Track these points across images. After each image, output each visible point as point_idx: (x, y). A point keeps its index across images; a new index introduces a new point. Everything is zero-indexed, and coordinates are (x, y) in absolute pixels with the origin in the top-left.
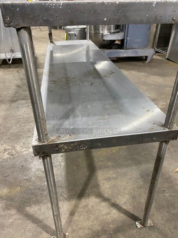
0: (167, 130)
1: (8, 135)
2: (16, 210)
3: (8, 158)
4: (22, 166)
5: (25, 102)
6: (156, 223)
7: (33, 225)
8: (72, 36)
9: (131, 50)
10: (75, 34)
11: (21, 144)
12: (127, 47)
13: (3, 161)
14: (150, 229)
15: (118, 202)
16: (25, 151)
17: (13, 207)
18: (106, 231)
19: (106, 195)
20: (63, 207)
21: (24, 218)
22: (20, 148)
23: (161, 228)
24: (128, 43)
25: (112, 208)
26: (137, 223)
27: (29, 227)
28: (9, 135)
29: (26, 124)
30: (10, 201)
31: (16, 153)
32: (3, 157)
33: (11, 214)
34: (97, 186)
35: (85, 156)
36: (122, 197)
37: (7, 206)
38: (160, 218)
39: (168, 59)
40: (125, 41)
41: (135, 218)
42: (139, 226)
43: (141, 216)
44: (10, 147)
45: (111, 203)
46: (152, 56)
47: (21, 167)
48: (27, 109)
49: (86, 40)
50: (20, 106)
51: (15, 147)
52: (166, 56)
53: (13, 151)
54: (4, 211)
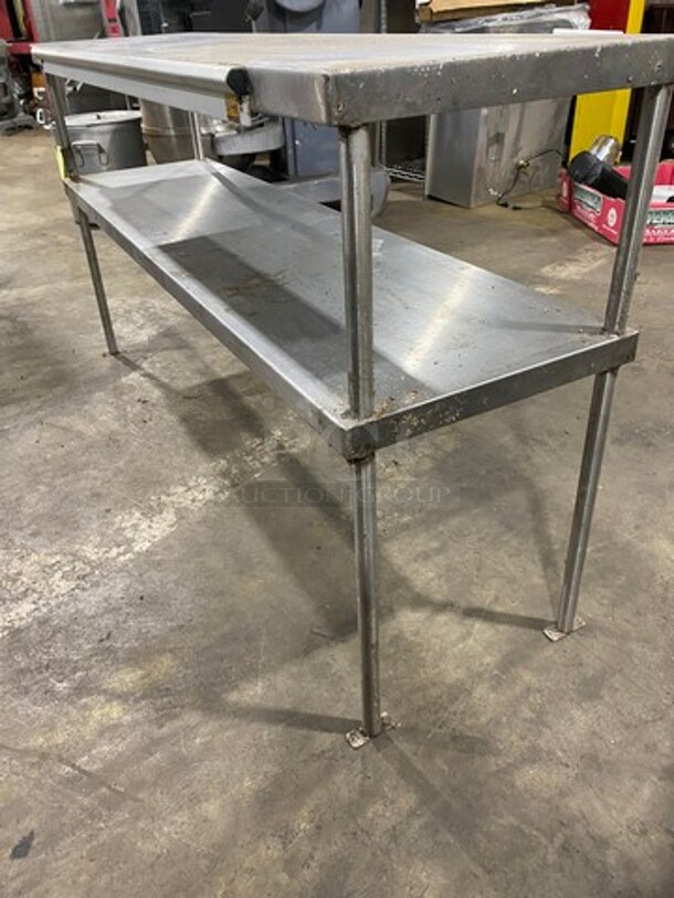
0: (616, 338)
1: (25, 524)
2: (199, 712)
3: (73, 590)
4: (142, 598)
5: (19, 409)
6: (590, 619)
7: (274, 728)
8: (91, 155)
9: (316, 182)
10: (98, 145)
11: (91, 538)
12: (300, 173)
13: (61, 603)
14: (582, 635)
15: (477, 603)
16: (119, 554)
17: (182, 707)
18: (480, 675)
19: (438, 597)
20: (334, 660)
21: (236, 720)
22: (96, 550)
23: (607, 625)
24: (299, 158)
25: (468, 622)
26: (547, 632)
27: (265, 738)
28: (29, 525)
29: (70, 478)
30: (162, 697)
31: (93, 568)
32: (52, 591)
33: (188, 726)
34: (400, 582)
35: (325, 520)
36: (482, 587)
37: (160, 713)
38: (595, 605)
39: (431, 197)
40: (290, 152)
41: (538, 625)
42: (555, 636)
43: (549, 614)
44: (58, 558)
45: (459, 611)
46: (386, 195)
47: (139, 602)
48: (43, 430)
49: (195, 161)
50: (6, 427)
51: (77, 551)
52: (424, 188)
53: (79, 565)
54: (162, 726)
